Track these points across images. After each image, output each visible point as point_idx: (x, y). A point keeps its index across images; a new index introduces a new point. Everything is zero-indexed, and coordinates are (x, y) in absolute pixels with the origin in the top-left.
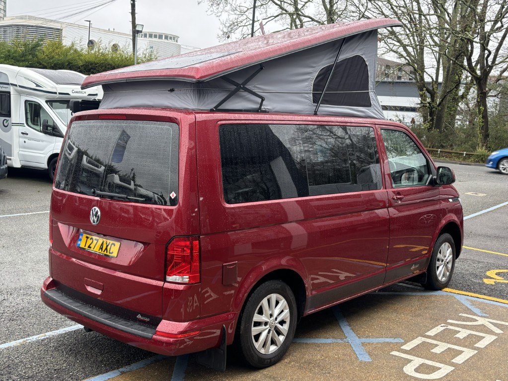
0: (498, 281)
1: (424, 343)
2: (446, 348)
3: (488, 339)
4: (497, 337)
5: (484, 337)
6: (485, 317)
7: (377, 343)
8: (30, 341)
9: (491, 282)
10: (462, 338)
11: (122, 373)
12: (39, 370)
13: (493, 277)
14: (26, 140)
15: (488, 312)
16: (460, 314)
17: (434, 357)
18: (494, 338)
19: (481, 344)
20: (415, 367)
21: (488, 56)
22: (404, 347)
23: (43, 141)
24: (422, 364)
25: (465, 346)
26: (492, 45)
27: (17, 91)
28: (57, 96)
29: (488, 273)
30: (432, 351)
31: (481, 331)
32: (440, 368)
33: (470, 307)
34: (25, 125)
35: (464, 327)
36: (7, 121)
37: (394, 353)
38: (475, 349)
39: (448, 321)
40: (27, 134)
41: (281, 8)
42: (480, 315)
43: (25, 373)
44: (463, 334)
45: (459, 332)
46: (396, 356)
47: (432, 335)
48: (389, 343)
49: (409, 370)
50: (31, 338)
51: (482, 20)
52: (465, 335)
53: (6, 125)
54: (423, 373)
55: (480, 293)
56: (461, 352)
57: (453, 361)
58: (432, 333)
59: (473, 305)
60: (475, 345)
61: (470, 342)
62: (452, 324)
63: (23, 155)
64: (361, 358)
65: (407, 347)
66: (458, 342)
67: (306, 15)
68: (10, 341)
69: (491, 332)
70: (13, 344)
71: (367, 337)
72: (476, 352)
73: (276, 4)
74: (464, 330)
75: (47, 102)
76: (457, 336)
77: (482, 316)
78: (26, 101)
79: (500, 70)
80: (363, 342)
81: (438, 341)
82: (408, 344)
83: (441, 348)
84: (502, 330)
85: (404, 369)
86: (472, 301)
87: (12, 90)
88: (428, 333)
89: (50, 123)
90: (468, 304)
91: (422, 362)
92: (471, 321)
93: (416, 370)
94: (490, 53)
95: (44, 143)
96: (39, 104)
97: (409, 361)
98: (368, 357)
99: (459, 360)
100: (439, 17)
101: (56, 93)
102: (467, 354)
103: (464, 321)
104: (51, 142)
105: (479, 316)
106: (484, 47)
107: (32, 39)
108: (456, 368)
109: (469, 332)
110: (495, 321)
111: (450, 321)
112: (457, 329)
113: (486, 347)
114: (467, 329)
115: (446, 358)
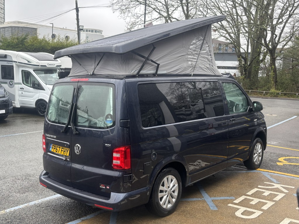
0: (285, 163)
1: (245, 199)
2: (258, 201)
3: (281, 196)
4: (285, 194)
5: (278, 195)
6: (278, 184)
7: (220, 200)
8: (30, 205)
9: (281, 164)
10: (266, 195)
11: (83, 220)
12: (36, 220)
13: (282, 161)
14: (23, 92)
15: (280, 181)
16: (265, 183)
17: (251, 207)
18: (283, 195)
19: (277, 198)
20: (241, 212)
21: (276, 38)
22: (235, 202)
23: (32, 92)
24: (245, 210)
25: (268, 200)
26: (278, 32)
27: (17, 65)
28: (40, 67)
29: (280, 159)
30: (250, 203)
31: (277, 191)
32: (255, 212)
34: (22, 84)
35: (267, 189)
36: (12, 82)
37: (230, 205)
38: (274, 201)
39: (258, 186)
40: (23, 89)
41: (160, 13)
43: (29, 222)
44: (267, 193)
45: (265, 192)
46: (231, 207)
47: (250, 194)
48: (227, 200)
49: (238, 214)
50: (31, 203)
51: (271, 18)
52: (268, 194)
53: (11, 84)
54: (246, 215)
55: (275, 171)
56: (266, 203)
57: (262, 208)
58: (250, 193)
59: (272, 177)
60: (274, 199)
61: (271, 198)
62: (260, 188)
63: (21, 100)
64: (211, 208)
65: (237, 201)
66: (264, 198)
67: (174, 17)
68: (20, 205)
69: (282, 192)
70: (21, 206)
71: (215, 197)
72: (274, 203)
73: (157, 12)
74: (267, 191)
75: (34, 71)
76: (264, 194)
77: (277, 183)
78: (22, 71)
79: (282, 45)
80: (213, 199)
81: (253, 197)
82: (237, 200)
83: (255, 201)
84: (288, 190)
85: (236, 213)
86: (271, 175)
87: (14, 64)
88: (248, 193)
89: (36, 82)
90: (269, 177)
91: (245, 209)
92: (271, 186)
93: (242, 214)
94: (276, 36)
95: (33, 93)
96: (30, 72)
97: (238, 209)
98: (216, 208)
99: (265, 208)
100: (247, 17)
101: (39, 66)
102: (269, 204)
103: (267, 186)
104: (37, 93)
105: (275, 183)
106: (273, 33)
107: (21, 35)
108: (264, 212)
109: (270, 192)
110: (284, 186)
111: (259, 186)
112: (264, 191)
113: (279, 200)
114: (269, 190)
115: (258, 207)
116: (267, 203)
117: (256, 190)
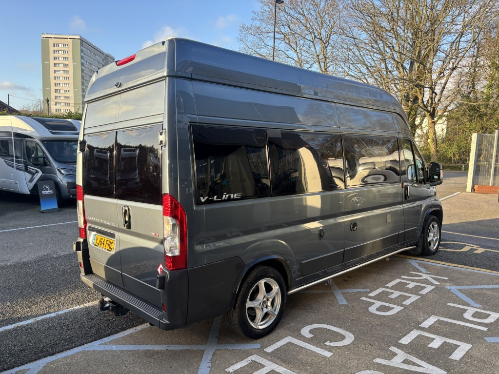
1: (383, 292)
2: (399, 295)
3: (429, 288)
4: (435, 287)
5: (426, 287)
6: (428, 274)
7: (352, 293)
10: (410, 288)
15: (430, 271)
16: (411, 272)
17: (390, 301)
18: (433, 287)
19: (424, 292)
21: (435, 96)
22: (370, 295)
24: (382, 305)
25: (412, 293)
30: (389, 297)
31: (424, 283)
32: (394, 308)
33: (418, 267)
35: (413, 280)
37: (363, 298)
38: (419, 295)
42: (425, 272)
44: (411, 285)
45: (409, 284)
46: (364, 300)
48: (360, 292)
49: (372, 309)
51: (430, 72)
52: (413, 286)
54: (382, 311)
57: (403, 303)
58: (390, 285)
59: (420, 266)
60: (419, 293)
61: (416, 290)
62: (404, 279)
64: (340, 302)
65: (372, 294)
66: (407, 290)
69: (431, 284)
71: (345, 289)
72: (420, 297)
74: (412, 283)
76: (408, 286)
77: (426, 273)
80: (343, 292)
81: (394, 290)
82: (373, 292)
83: (396, 294)
84: (439, 282)
85: (369, 309)
86: (420, 264)
88: (388, 285)
90: (416, 265)
92: (418, 277)
93: (378, 309)
94: (436, 94)
97: (373, 304)
98: (345, 301)
99: (407, 302)
102: (414, 298)
103: (413, 276)
105: (423, 273)
106: (432, 90)
108: (405, 308)
109: (416, 284)
110: (434, 276)
111: (403, 277)
112: (408, 282)
113: (427, 294)
114: (414, 282)
115: (398, 301)
116: (410, 297)
117: (398, 280)
